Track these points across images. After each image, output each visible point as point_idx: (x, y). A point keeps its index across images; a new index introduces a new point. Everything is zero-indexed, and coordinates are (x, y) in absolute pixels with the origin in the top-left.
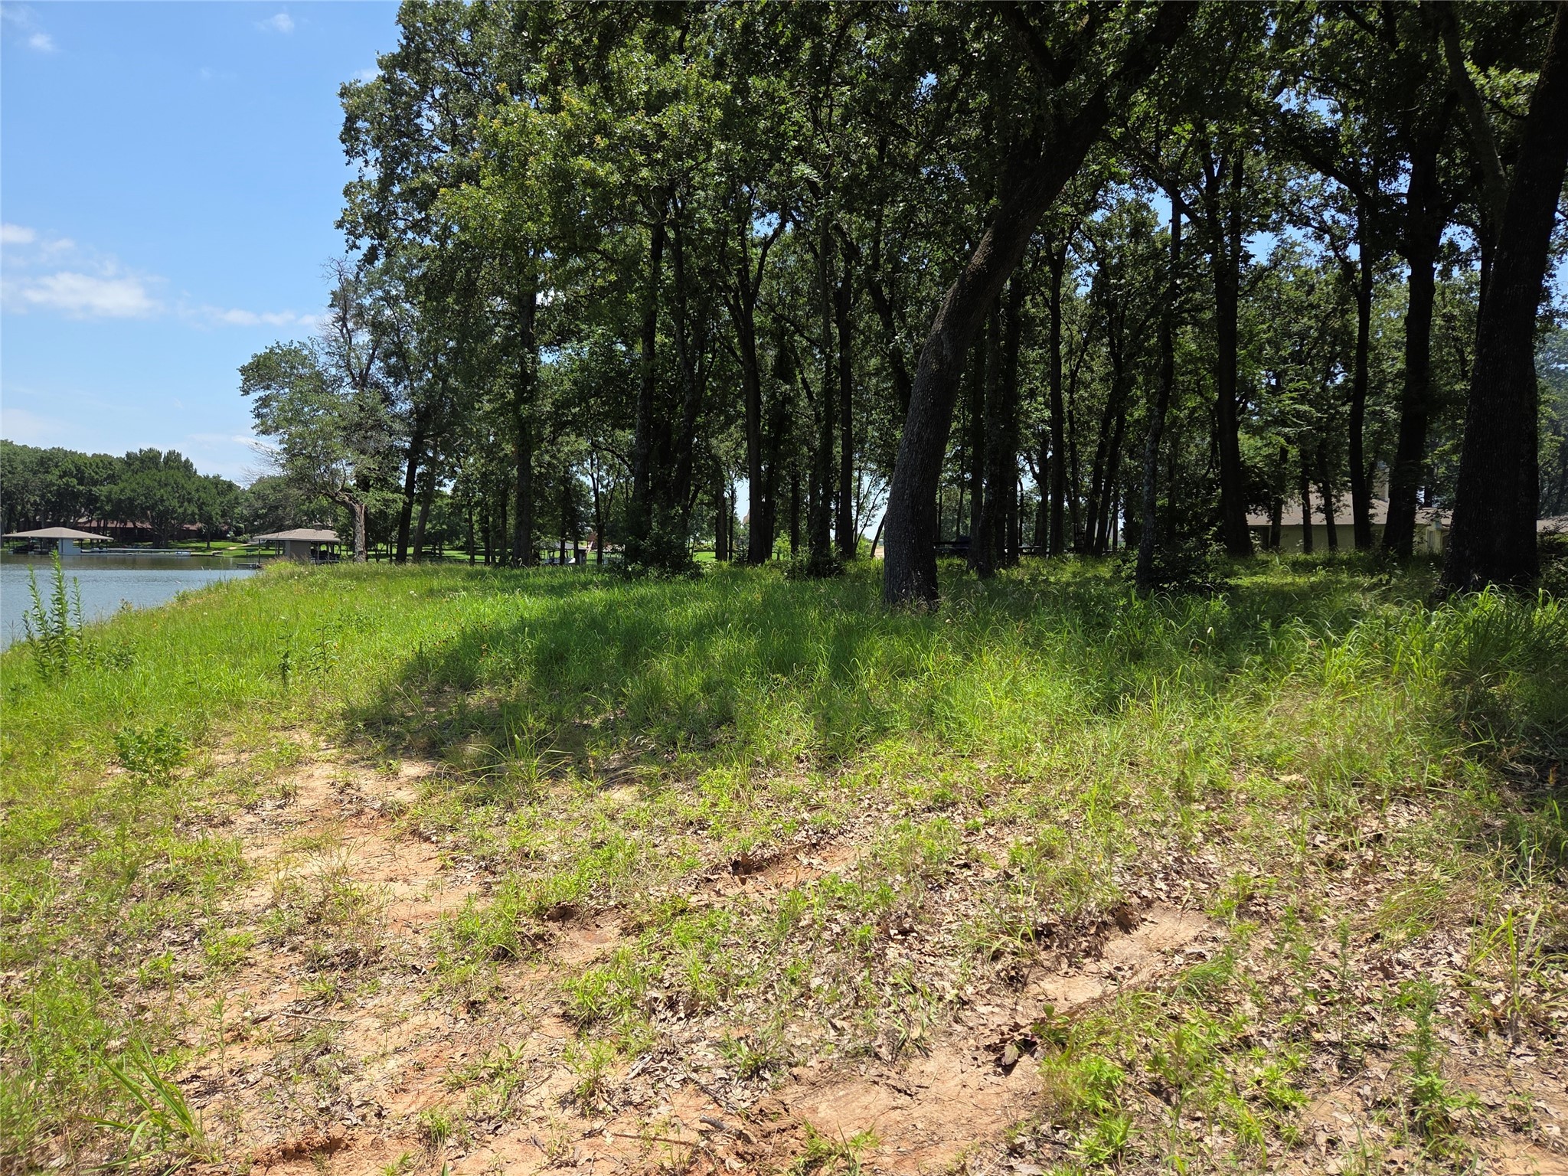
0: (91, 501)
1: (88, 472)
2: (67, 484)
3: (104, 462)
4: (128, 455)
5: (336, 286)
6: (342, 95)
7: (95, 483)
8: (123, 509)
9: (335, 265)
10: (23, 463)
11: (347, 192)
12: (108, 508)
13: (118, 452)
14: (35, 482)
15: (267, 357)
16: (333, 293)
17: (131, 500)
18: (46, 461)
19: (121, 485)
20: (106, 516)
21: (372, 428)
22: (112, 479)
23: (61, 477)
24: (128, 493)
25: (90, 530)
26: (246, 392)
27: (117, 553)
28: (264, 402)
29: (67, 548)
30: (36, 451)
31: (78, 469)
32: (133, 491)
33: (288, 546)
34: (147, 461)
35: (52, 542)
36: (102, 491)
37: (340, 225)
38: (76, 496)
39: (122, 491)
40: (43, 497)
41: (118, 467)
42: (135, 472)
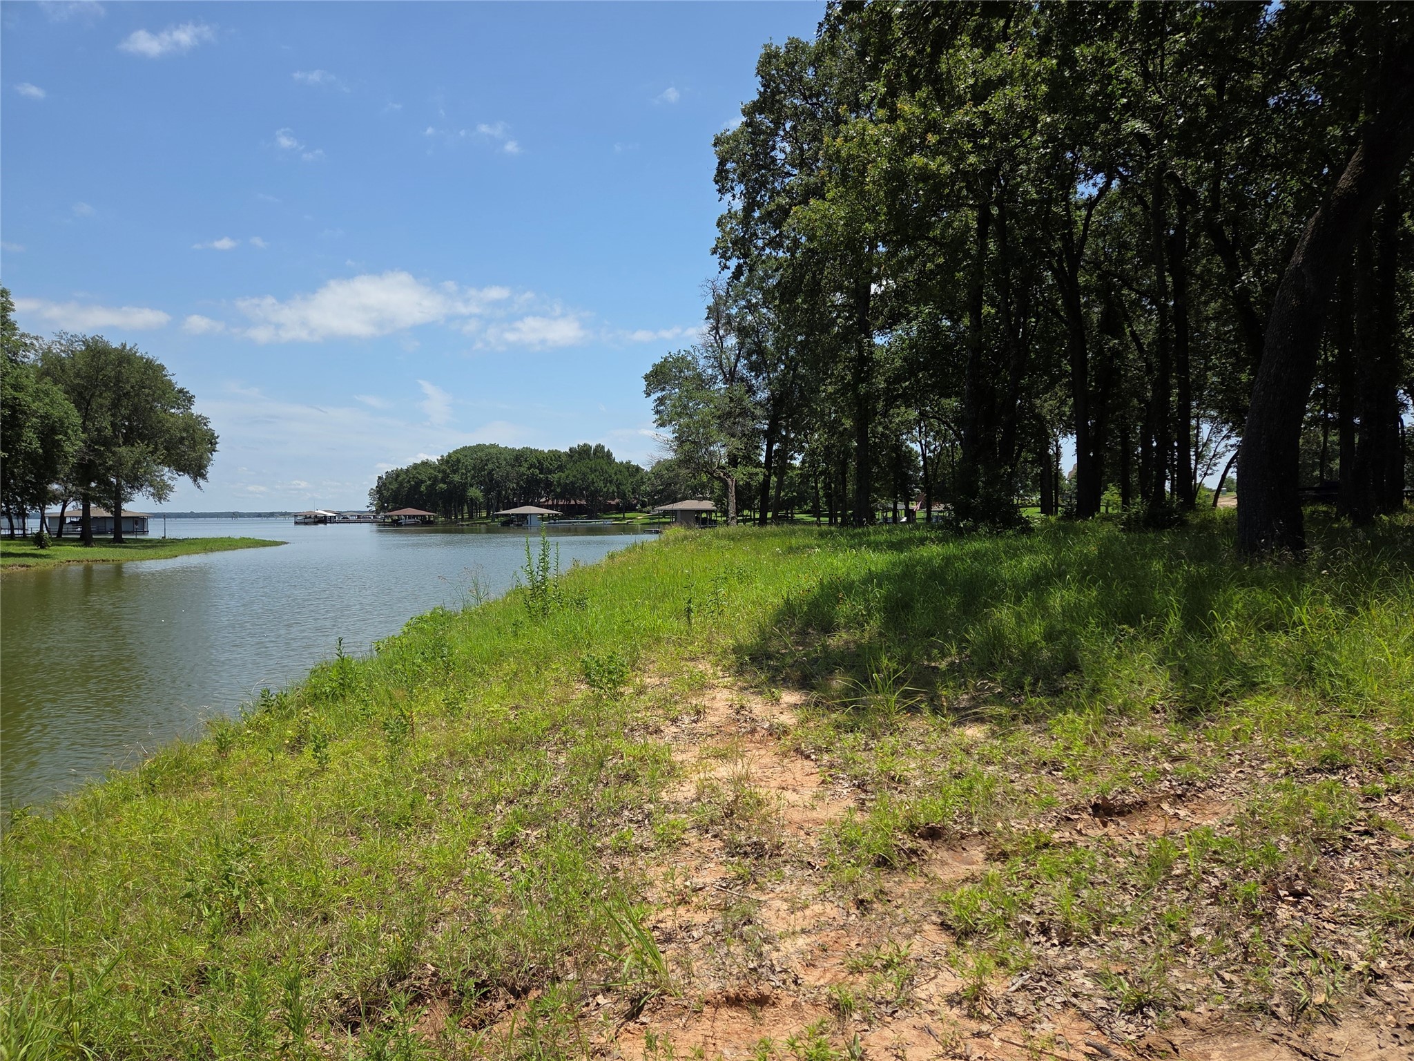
0: (548, 484)
1: (546, 464)
2: (532, 474)
3: (555, 455)
4: (570, 449)
5: (710, 301)
6: (715, 145)
7: (550, 472)
8: (569, 490)
9: (710, 285)
10: (505, 460)
11: (720, 224)
12: (558, 490)
13: (564, 449)
14: (513, 473)
15: (662, 365)
16: (709, 308)
17: (573, 483)
18: (520, 457)
19: (567, 472)
20: (558, 496)
21: (739, 415)
22: (561, 468)
23: (529, 469)
24: (571, 478)
25: (547, 507)
26: (648, 395)
27: (564, 524)
28: (661, 401)
29: (534, 521)
30: (513, 450)
31: (539, 462)
32: (574, 476)
33: (679, 513)
34: (582, 454)
35: (524, 517)
36: (554, 477)
37: (714, 252)
38: (538, 482)
39: (567, 477)
40: (518, 484)
41: (564, 459)
42: (575, 462)
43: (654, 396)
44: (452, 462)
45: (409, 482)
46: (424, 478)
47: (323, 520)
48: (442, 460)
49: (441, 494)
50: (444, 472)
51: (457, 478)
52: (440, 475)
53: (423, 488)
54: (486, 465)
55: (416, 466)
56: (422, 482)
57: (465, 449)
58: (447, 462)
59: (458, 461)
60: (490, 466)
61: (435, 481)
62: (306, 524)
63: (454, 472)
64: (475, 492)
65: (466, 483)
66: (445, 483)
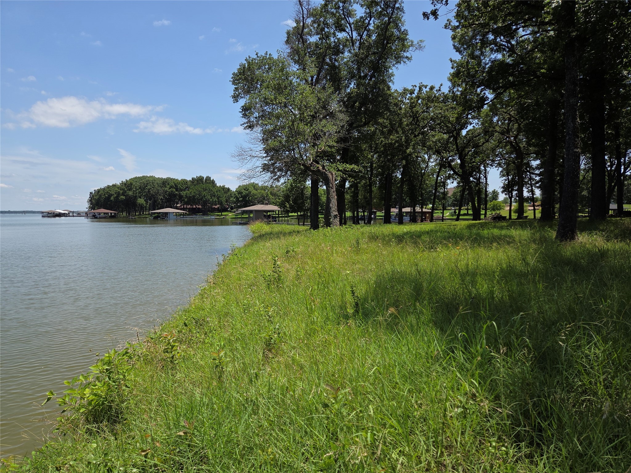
0: (181, 197)
1: (179, 186)
2: (172, 191)
3: (184, 182)
4: (192, 179)
7: (182, 190)
8: (191, 200)
10: (157, 184)
12: (186, 200)
13: (189, 178)
14: (161, 191)
17: (194, 196)
18: (165, 182)
19: (190, 190)
20: (187, 203)
22: (188, 188)
23: (170, 188)
24: (193, 194)
25: (181, 209)
26: (236, 100)
27: (189, 218)
28: (248, 106)
29: (171, 216)
30: (162, 179)
31: (176, 185)
32: (194, 193)
33: (254, 212)
34: (199, 180)
35: (166, 214)
36: (183, 193)
38: (175, 195)
39: (191, 193)
40: (164, 196)
41: (189, 184)
42: (195, 185)
43: (242, 102)
44: (128, 185)
45: (105, 195)
46: (113, 193)
47: (60, 215)
48: (122, 183)
49: (122, 201)
50: (123, 189)
51: (131, 193)
52: (121, 192)
53: (112, 198)
54: (147, 186)
55: (109, 187)
56: (112, 195)
57: (136, 178)
58: (125, 184)
59: (131, 184)
60: (149, 187)
61: (118, 194)
62: (49, 217)
63: (130, 190)
64: (141, 201)
65: (136, 196)
66: (124, 195)
